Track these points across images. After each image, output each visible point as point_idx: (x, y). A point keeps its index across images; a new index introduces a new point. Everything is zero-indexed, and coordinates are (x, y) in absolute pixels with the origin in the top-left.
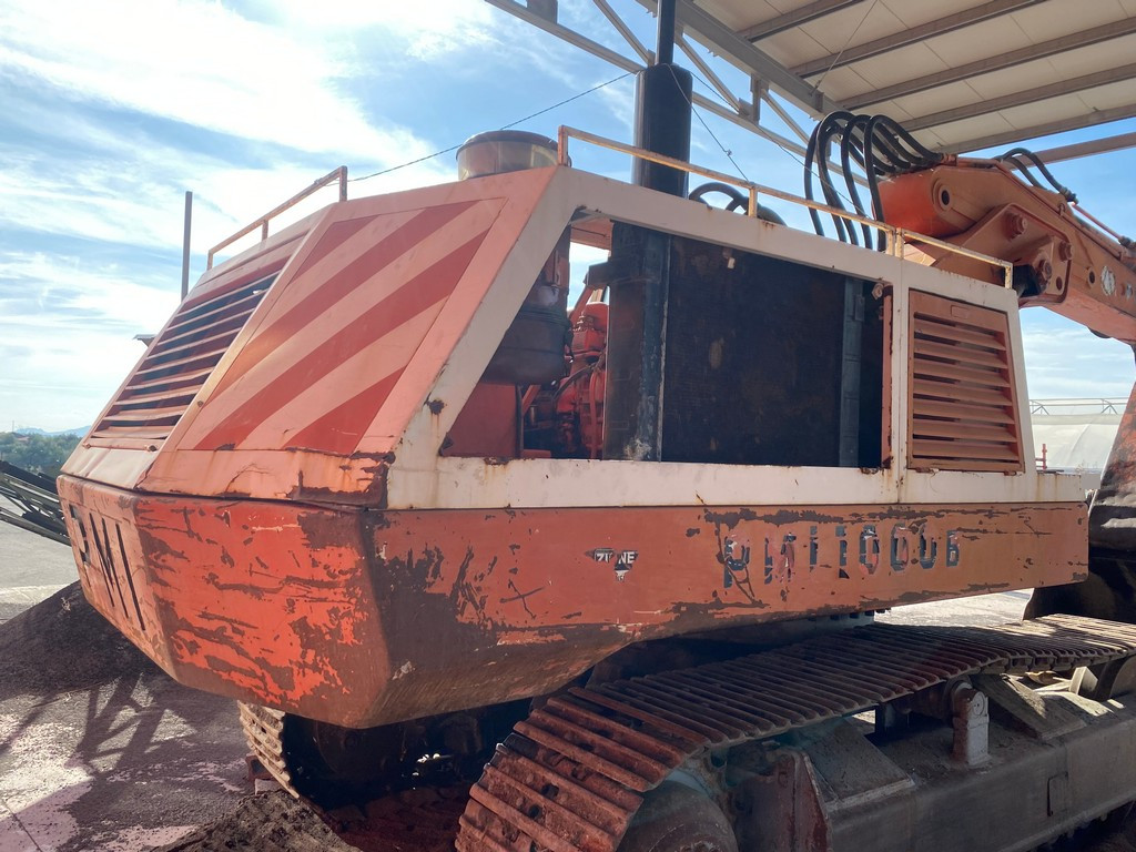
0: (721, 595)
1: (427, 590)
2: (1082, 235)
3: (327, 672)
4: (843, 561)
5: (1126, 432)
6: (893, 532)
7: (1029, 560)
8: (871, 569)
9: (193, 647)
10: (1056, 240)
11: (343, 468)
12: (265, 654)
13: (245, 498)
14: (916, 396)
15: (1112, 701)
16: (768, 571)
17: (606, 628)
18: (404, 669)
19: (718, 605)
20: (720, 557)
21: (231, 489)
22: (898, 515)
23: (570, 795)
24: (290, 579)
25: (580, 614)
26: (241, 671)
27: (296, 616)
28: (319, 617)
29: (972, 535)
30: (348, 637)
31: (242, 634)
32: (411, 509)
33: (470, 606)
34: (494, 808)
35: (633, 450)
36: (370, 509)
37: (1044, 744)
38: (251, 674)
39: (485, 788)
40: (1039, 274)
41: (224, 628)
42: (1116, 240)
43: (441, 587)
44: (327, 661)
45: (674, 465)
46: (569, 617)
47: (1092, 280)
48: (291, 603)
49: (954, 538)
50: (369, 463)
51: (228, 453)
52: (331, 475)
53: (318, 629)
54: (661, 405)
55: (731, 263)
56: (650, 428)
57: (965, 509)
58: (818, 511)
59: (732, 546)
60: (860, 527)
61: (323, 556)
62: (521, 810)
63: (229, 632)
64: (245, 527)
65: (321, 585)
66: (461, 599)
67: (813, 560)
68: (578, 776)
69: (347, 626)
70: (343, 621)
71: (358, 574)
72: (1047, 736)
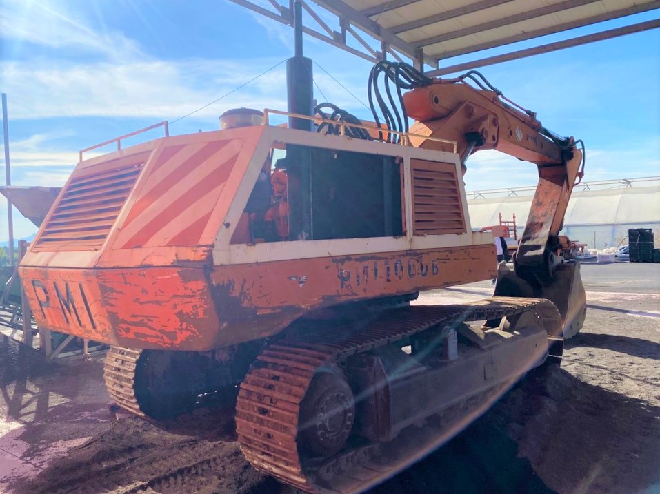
0: (340, 292)
1: (231, 295)
2: (506, 113)
3: (192, 330)
4: (388, 275)
5: (535, 207)
6: (409, 262)
7: (470, 271)
8: (400, 278)
9: (128, 330)
10: (491, 117)
11: (194, 251)
12: (163, 328)
13: (151, 266)
14: (415, 204)
15: (515, 332)
16: (358, 281)
17: (296, 307)
18: (224, 325)
19: (339, 295)
20: (339, 276)
21: (144, 264)
22: (410, 255)
23: (285, 378)
24: (174, 296)
25: (286, 302)
26: (151, 336)
27: (178, 310)
28: (187, 309)
29: (445, 260)
30: (201, 315)
31: (152, 321)
32: (222, 265)
33: (246, 300)
34: (252, 389)
35: (302, 236)
36: (207, 266)
37: (482, 350)
38: (157, 337)
39: (247, 383)
40: (482, 136)
41: (143, 320)
42: (524, 112)
43: (236, 293)
44: (191, 326)
45: (319, 241)
46: (283, 303)
47: (511, 133)
48: (175, 306)
49: (436, 263)
50: (205, 249)
51: (138, 249)
52: (188, 254)
53: (188, 314)
54: (312, 217)
55: (336, 156)
56: (308, 226)
57: (438, 250)
58: (377, 255)
59: (343, 272)
60: (395, 261)
61: (189, 285)
62: (265, 387)
63: (146, 321)
64: (153, 278)
65: (189, 296)
66: (243, 298)
67: (376, 275)
68: (287, 370)
69: (200, 311)
70: (199, 310)
71: (205, 290)
72: (485, 347)
